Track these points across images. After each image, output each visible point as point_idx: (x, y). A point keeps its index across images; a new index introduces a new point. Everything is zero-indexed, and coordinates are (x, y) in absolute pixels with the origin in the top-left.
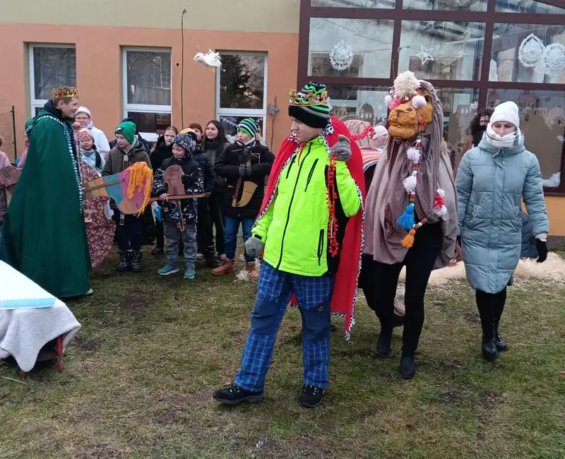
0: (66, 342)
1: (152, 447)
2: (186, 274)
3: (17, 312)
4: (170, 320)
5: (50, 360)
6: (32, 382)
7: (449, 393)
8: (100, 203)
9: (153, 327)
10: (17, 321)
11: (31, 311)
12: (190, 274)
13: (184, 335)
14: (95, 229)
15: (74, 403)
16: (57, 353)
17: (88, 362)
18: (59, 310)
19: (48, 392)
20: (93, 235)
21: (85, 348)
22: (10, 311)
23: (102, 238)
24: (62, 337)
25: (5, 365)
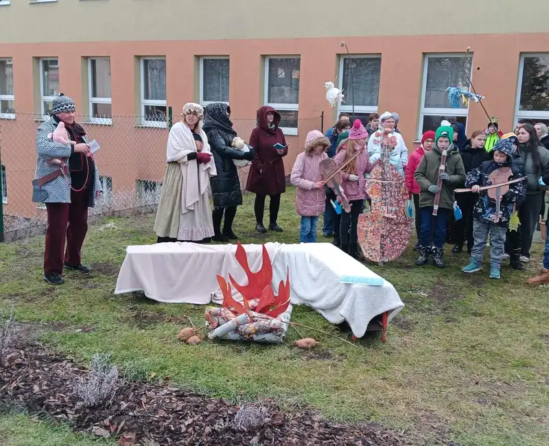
0: (390, 317)
2: (492, 273)
3: (355, 286)
4: (475, 314)
5: (375, 332)
6: (362, 348)
8: (401, 202)
9: (461, 318)
10: (355, 294)
11: (366, 287)
12: (496, 273)
13: (493, 330)
14: (395, 224)
15: (398, 370)
16: (382, 327)
17: (406, 338)
18: (388, 289)
19: (376, 356)
20: (394, 230)
21: (401, 326)
22: (348, 285)
23: (401, 234)
24: (387, 313)
25: (337, 329)
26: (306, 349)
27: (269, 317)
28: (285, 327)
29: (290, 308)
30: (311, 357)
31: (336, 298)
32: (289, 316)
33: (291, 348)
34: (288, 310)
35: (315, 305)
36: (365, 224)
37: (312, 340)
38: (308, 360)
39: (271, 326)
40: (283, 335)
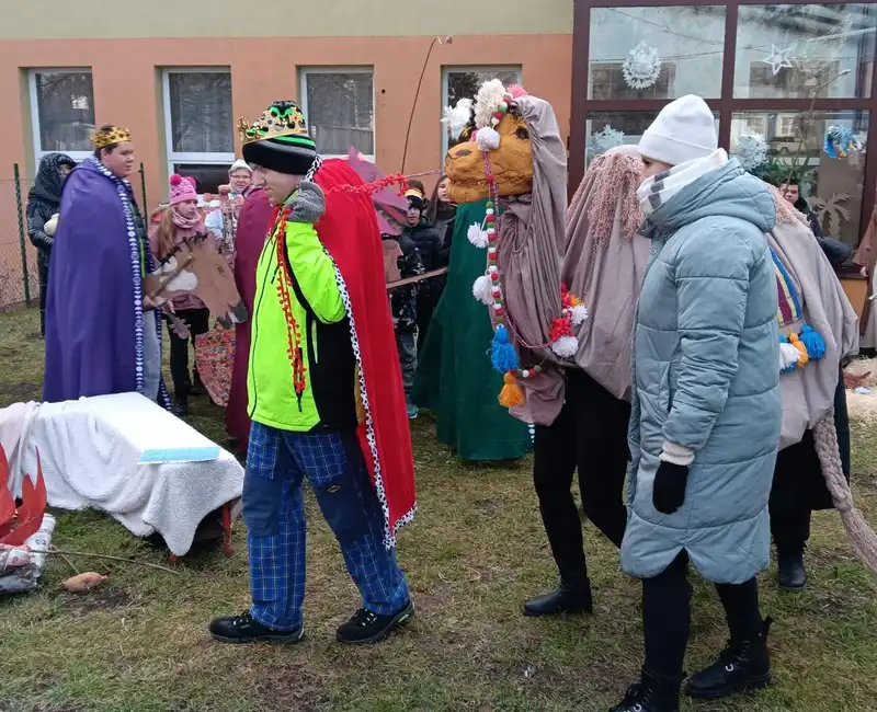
0: (237, 510)
1: (367, 671)
5: (214, 540)
6: (187, 572)
7: (829, 600)
10: (166, 481)
11: (186, 466)
16: (222, 529)
18: (225, 466)
19: (211, 585)
22: (155, 467)
24: (228, 505)
25: (147, 546)
26: (81, 593)
27: (6, 546)
28: (38, 561)
29: (48, 522)
30: (91, 607)
31: (139, 493)
32: (47, 537)
33: (52, 596)
34: (44, 526)
35: (109, 507)
36: (210, 351)
37: (93, 575)
38: (84, 613)
39: (9, 562)
40: (37, 575)
